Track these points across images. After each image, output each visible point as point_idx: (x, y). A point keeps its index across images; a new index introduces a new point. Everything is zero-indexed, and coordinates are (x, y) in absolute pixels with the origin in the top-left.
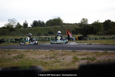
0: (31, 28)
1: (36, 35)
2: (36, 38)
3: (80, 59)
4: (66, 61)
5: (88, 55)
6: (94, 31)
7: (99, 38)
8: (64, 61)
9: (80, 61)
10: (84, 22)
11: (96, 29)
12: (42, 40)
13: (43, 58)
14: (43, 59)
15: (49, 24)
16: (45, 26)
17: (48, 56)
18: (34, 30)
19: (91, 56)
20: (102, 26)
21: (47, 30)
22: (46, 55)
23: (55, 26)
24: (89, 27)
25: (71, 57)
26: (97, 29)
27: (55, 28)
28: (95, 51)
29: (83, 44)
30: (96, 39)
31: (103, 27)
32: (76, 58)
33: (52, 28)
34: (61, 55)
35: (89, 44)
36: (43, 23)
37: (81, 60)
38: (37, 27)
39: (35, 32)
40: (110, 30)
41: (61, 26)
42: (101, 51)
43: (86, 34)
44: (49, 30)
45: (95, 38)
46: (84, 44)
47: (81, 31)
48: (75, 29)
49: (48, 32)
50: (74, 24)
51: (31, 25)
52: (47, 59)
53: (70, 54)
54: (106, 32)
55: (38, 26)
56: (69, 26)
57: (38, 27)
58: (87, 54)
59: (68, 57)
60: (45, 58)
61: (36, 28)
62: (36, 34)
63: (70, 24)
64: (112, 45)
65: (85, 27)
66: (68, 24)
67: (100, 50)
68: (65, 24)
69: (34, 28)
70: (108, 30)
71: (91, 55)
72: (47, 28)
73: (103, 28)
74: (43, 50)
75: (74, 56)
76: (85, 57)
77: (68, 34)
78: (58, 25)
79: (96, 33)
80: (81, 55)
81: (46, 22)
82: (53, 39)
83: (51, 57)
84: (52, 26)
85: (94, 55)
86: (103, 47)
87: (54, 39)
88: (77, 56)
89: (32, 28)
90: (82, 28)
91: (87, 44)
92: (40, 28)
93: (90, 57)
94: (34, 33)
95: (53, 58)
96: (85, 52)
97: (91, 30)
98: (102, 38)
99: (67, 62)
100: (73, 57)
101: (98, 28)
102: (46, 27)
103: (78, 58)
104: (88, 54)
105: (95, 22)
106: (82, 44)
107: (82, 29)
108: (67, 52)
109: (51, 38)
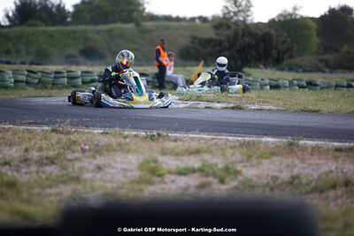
0: (7, 30)
1: (29, 59)
2: (15, 72)
3: (170, 173)
4: (109, 178)
5: (207, 157)
6: (274, 51)
7: (291, 83)
8: (98, 176)
9: (168, 178)
10: (235, 14)
11: (283, 42)
12: (40, 81)
13: (6, 163)
14: (7, 167)
15: (88, 17)
16: (67, 24)
17: (35, 154)
18: (20, 38)
19: (220, 161)
20: (315, 33)
21: (74, 39)
22: (26, 150)
23: (111, 26)
24: (252, 35)
25: (133, 160)
26: (285, 46)
27: (109, 31)
28: (247, 139)
29: (206, 104)
30: (275, 87)
31: (319, 34)
32: (153, 165)
33: (98, 32)
34: (90, 150)
35: (233, 108)
36: (60, 9)
37: (172, 177)
38: (31, 25)
39: (22, 47)
40: (345, 48)
41: (138, 25)
42: (270, 139)
43: (239, 63)
44: (86, 39)
45: (274, 83)
46: (210, 105)
47: (218, 48)
48: (193, 42)
49: (81, 47)
50: (193, 19)
51: (7, 16)
52: (29, 165)
53: (133, 147)
54: (330, 57)
55: (38, 22)
56: (168, 28)
57: (35, 25)
58: (204, 152)
59: (119, 159)
60: (15, 163)
61: (30, 30)
62: (28, 53)
63: (178, 19)
64: (331, 114)
65: (236, 33)
66: (168, 18)
67: (266, 135)
68: (153, 18)
69: (17, 29)
70: (336, 50)
71: (223, 155)
72: (75, 32)
73: (315, 41)
74: (22, 128)
75: (147, 156)
76: (194, 162)
77: (157, 59)
78: (125, 21)
79: (283, 59)
80: (177, 155)
81: (76, 6)
82: (88, 78)
83: (47, 158)
84: (97, 23)
85: (233, 154)
86: (287, 124)
87: (93, 81)
88: (160, 159)
89: (12, 29)
90: (223, 38)
91: (224, 105)
92: (45, 28)
93: (216, 165)
94: (18, 51)
95: (53, 163)
96: (203, 139)
97: (262, 45)
98: (304, 83)
99: (111, 181)
100: (141, 161)
101: (289, 40)
102: (70, 28)
103: (164, 166)
104: (211, 152)
105: (281, 15)
106: (203, 105)
107: (221, 42)
108: (126, 137)
109: (79, 73)
